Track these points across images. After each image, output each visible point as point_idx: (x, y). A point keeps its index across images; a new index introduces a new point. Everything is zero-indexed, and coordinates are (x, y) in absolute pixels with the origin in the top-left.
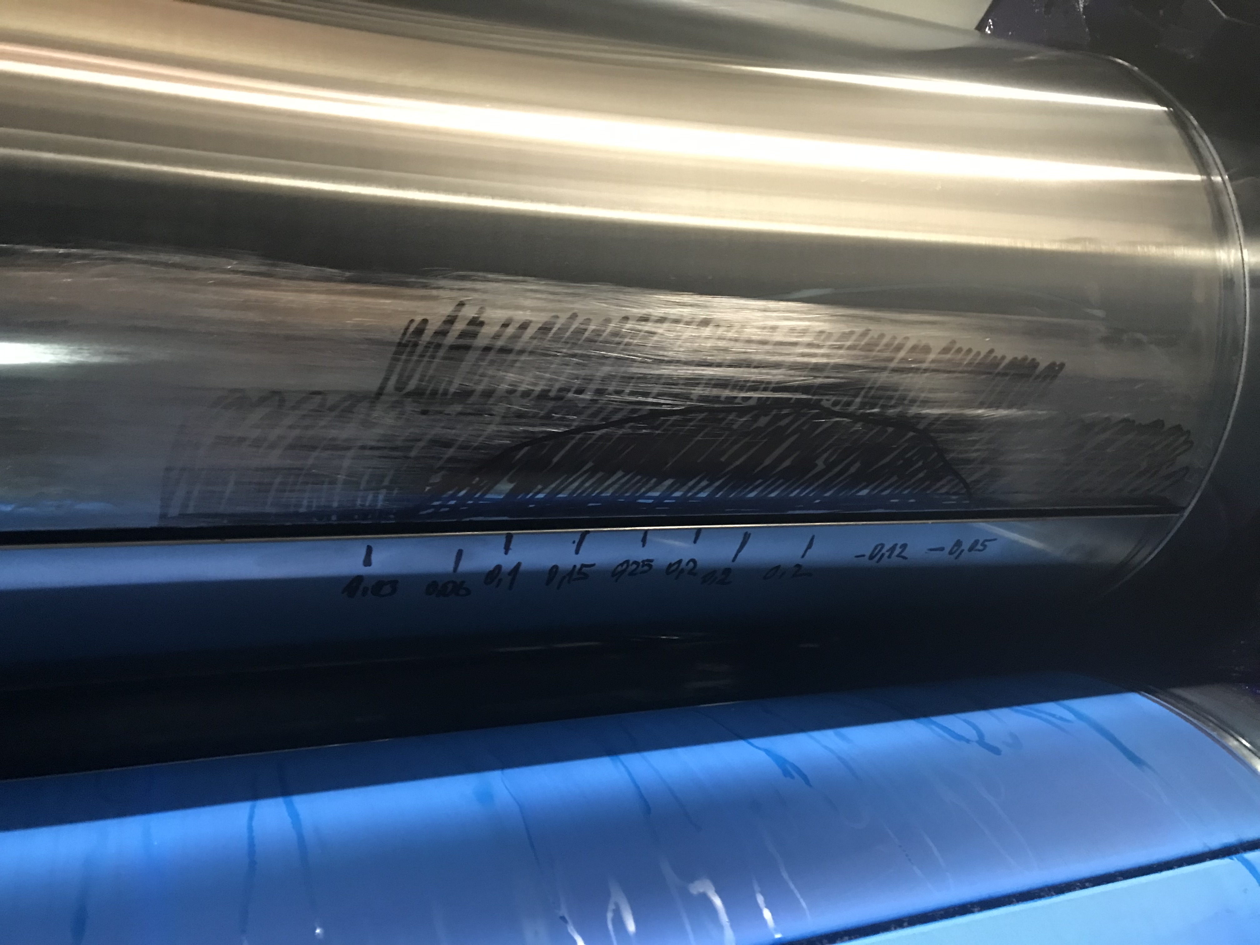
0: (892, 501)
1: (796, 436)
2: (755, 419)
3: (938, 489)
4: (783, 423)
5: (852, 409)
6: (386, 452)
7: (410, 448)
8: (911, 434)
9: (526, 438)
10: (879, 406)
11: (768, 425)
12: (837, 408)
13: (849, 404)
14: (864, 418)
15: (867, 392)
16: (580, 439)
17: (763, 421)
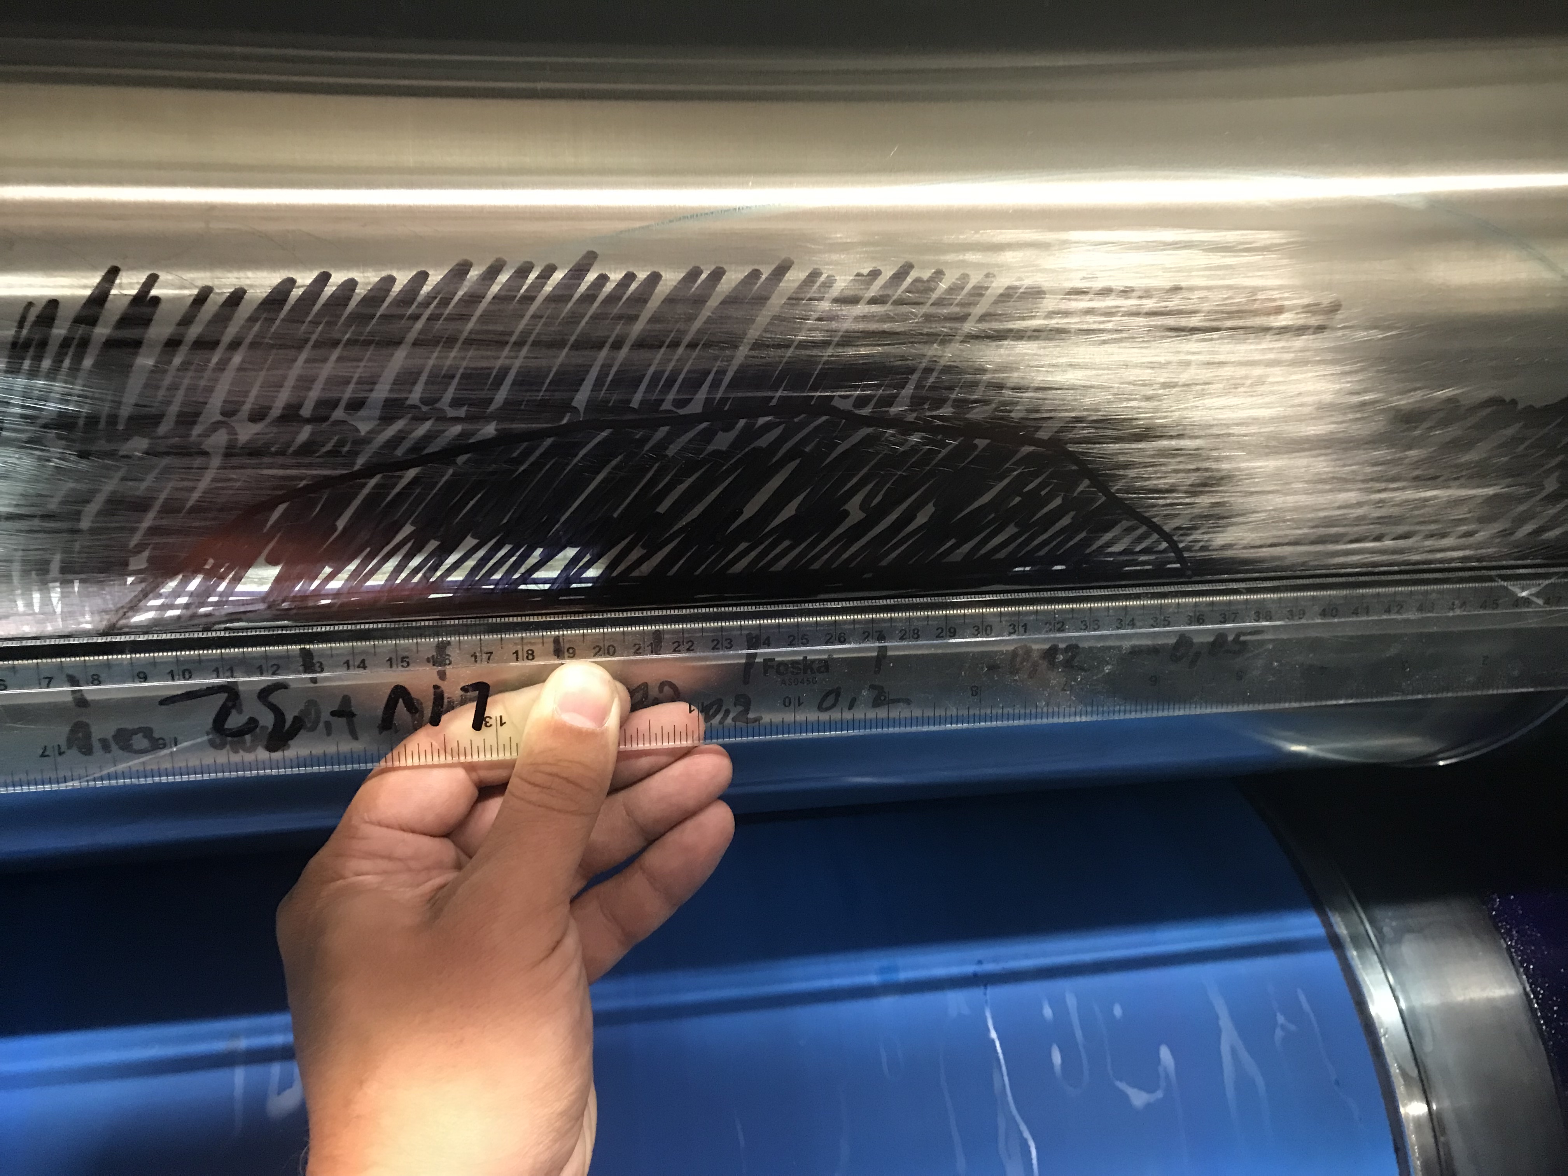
0: (1017, 569)
1: (793, 465)
2: (707, 436)
3: (1109, 544)
4: (764, 442)
5: (894, 410)
6: (36, 523)
7: (77, 516)
8: (1027, 449)
9: (275, 488)
10: (950, 403)
11: (735, 445)
12: (866, 411)
13: (889, 401)
14: (925, 426)
15: (920, 380)
16: (376, 486)
17: (723, 441)
